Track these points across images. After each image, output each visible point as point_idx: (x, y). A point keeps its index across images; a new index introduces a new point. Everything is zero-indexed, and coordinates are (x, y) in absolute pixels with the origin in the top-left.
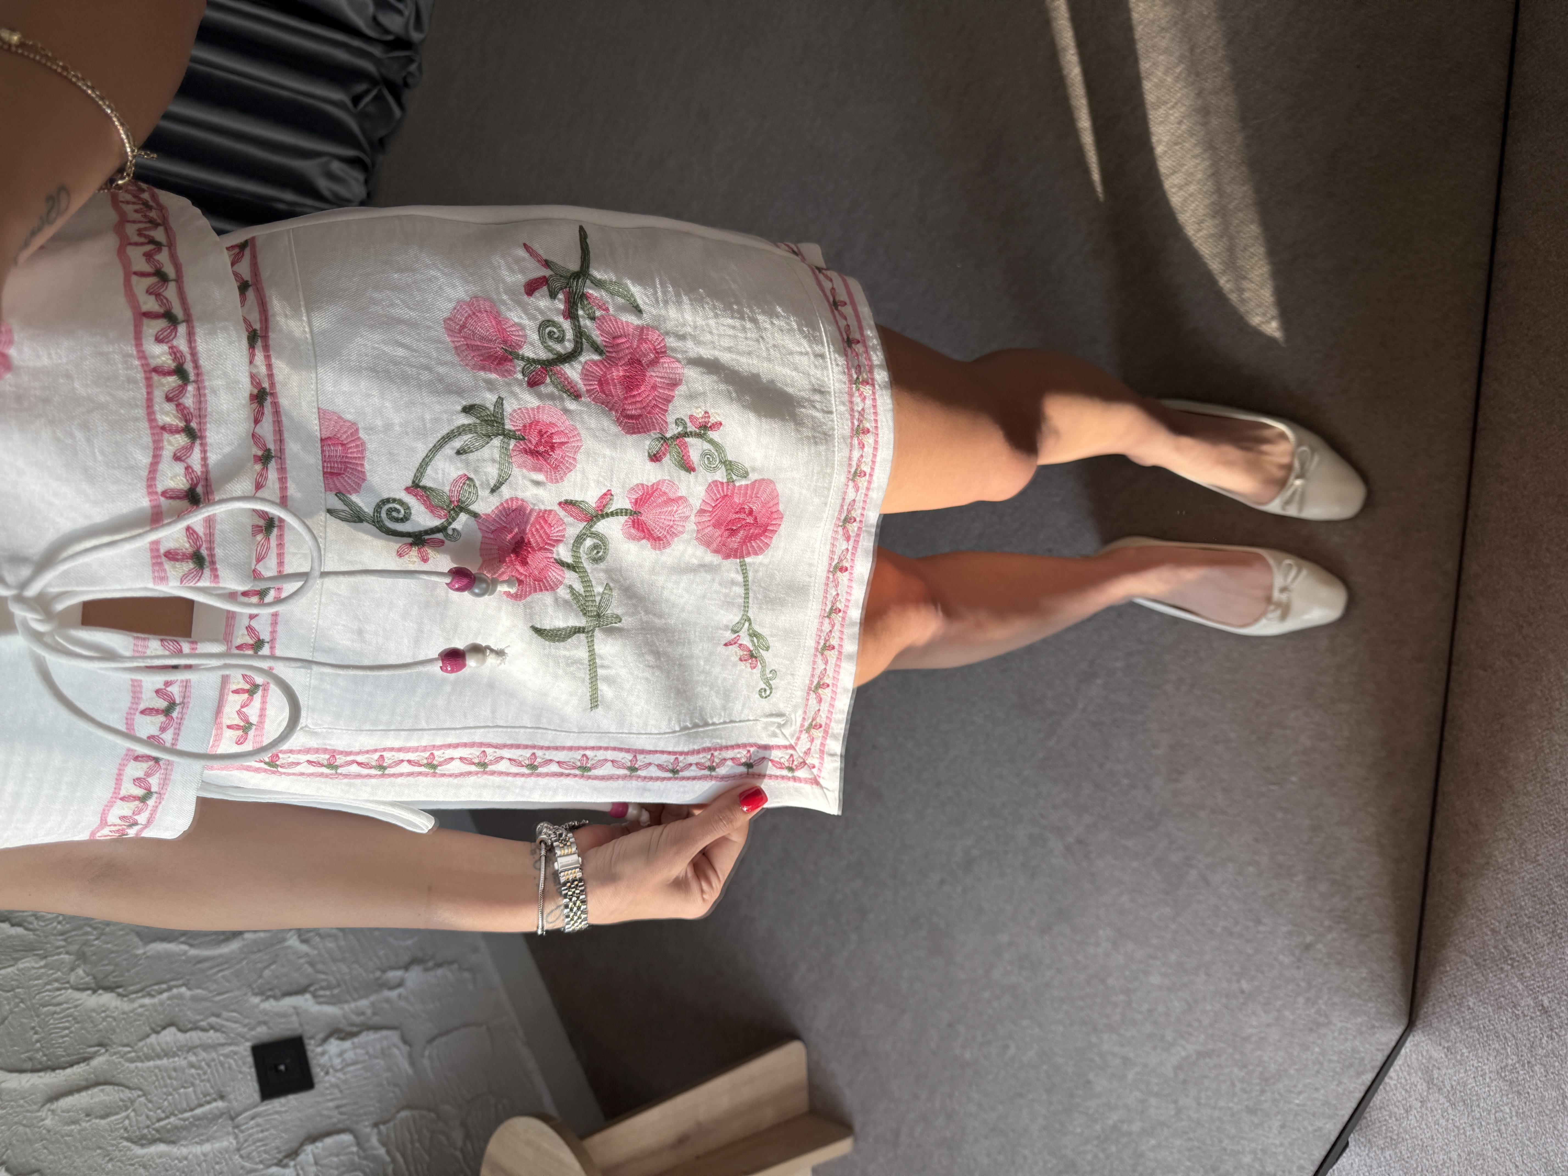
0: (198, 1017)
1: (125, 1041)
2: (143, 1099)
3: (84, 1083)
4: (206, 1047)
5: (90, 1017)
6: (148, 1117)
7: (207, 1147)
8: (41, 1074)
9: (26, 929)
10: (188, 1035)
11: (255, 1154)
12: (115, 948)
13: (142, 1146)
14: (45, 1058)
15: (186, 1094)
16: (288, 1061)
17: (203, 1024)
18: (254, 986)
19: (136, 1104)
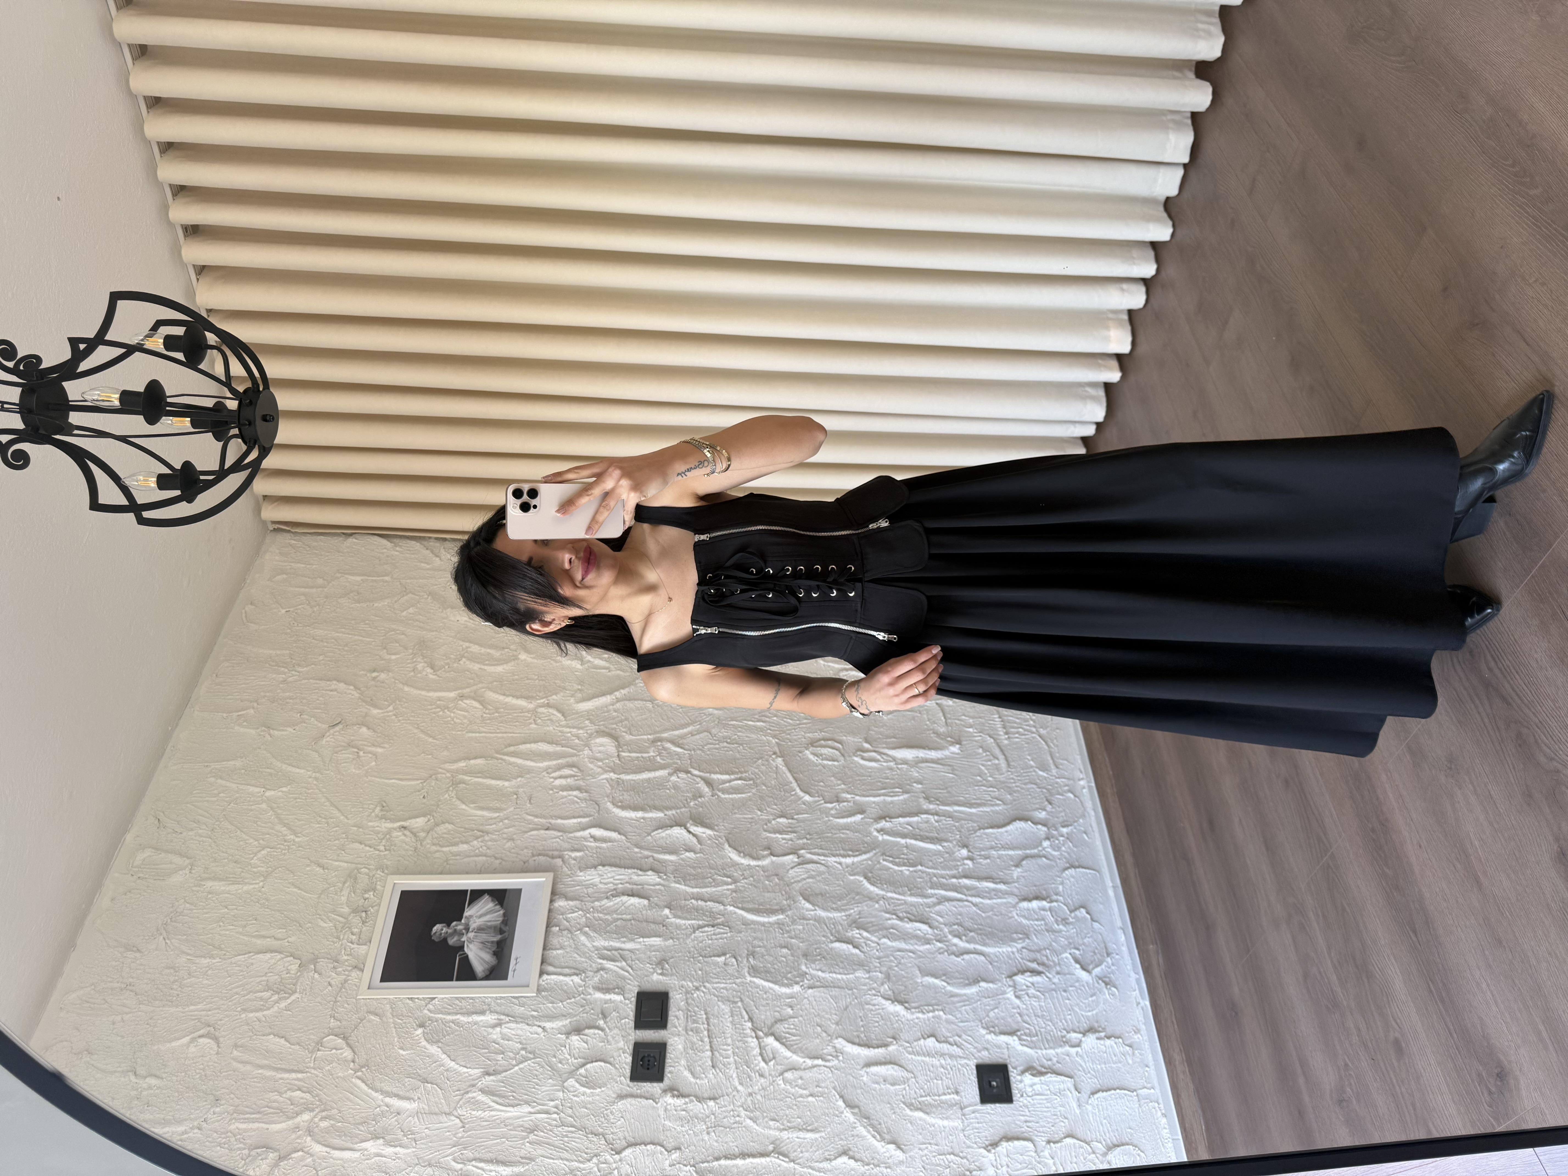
0: (949, 1035)
1: (907, 1039)
2: (914, 1080)
3: (883, 1060)
4: (951, 1056)
5: (890, 1018)
6: (915, 1092)
7: (945, 1123)
8: (863, 1048)
9: (860, 951)
10: (941, 1045)
11: (972, 1136)
12: (905, 975)
13: (911, 1110)
14: (865, 1038)
15: (937, 1084)
16: (998, 1080)
17: (951, 1040)
18: (983, 1021)
19: (910, 1082)
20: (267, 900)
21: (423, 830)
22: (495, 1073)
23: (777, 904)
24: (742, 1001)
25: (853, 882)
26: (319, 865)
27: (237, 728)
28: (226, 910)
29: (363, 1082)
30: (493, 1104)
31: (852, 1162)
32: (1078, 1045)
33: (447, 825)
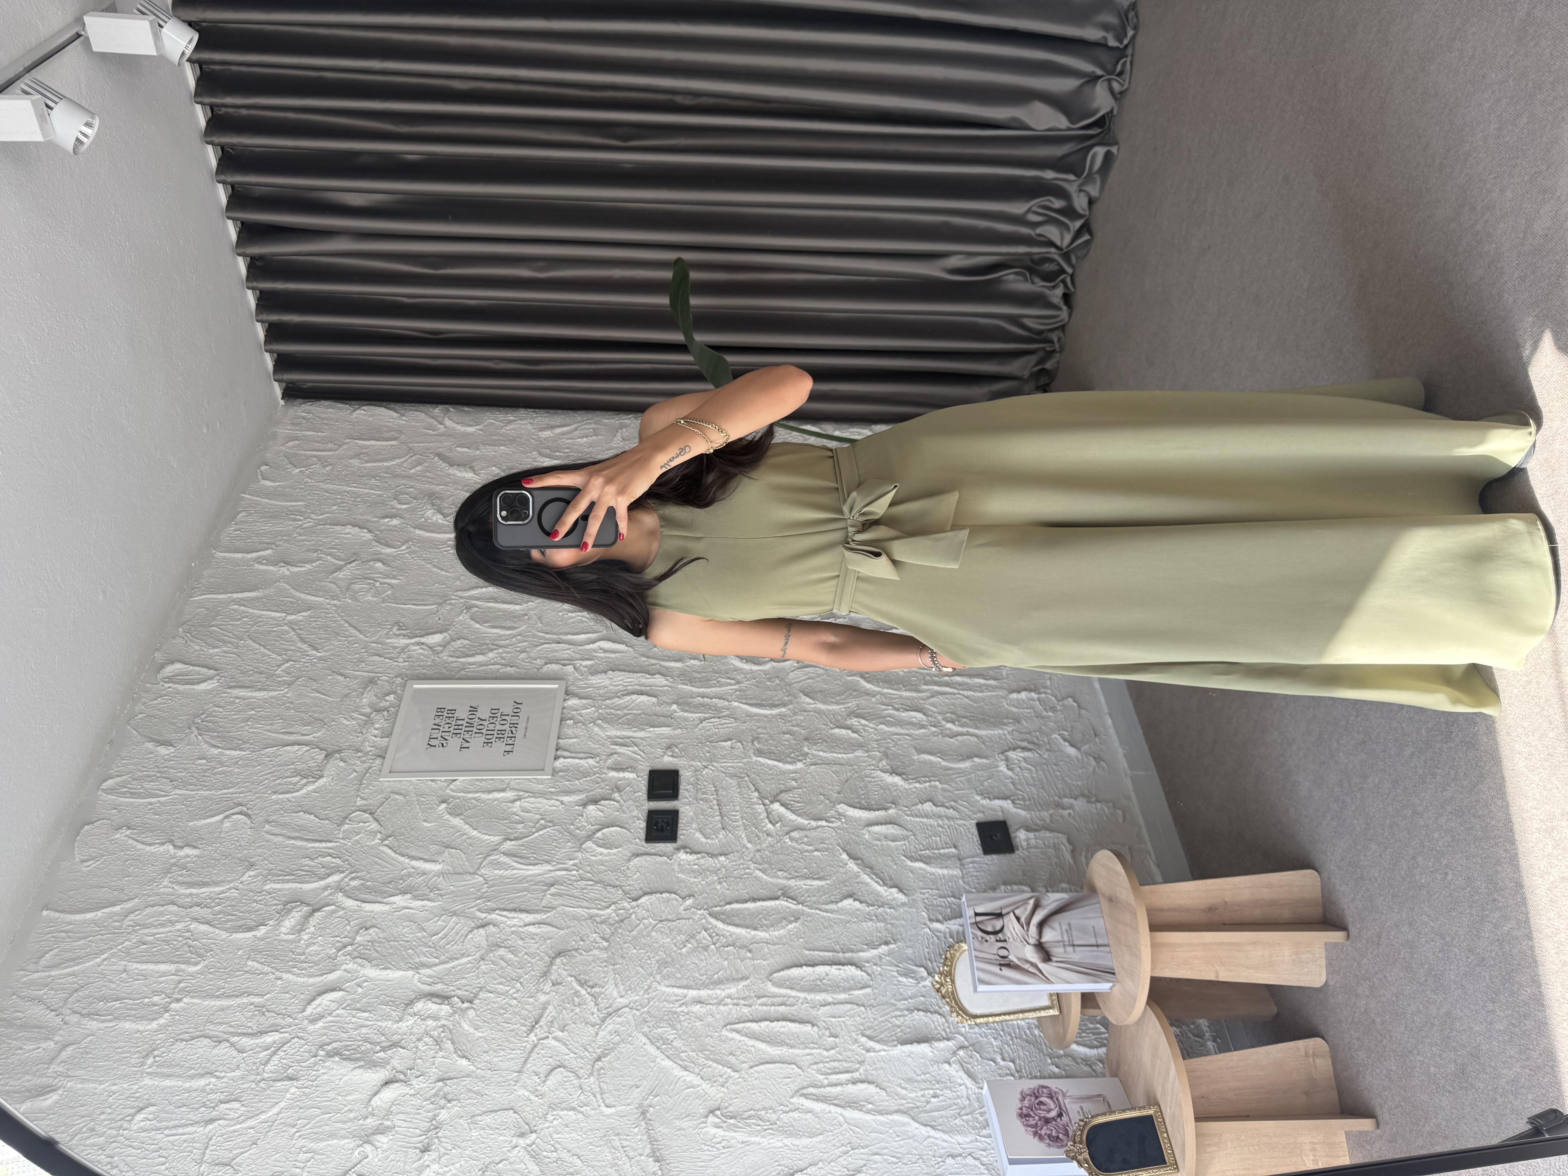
0: (945, 800)
1: (905, 804)
2: (913, 837)
3: (884, 821)
4: (949, 818)
5: (888, 787)
6: (915, 847)
7: (944, 871)
8: (863, 811)
9: (859, 735)
10: (938, 808)
11: (971, 882)
12: (902, 754)
13: (910, 861)
14: (867, 804)
15: (936, 840)
16: (1000, 836)
17: (947, 804)
18: (978, 790)
19: (910, 839)
20: (292, 703)
21: (440, 646)
22: (516, 839)
23: (779, 700)
24: (748, 776)
25: (851, 682)
26: (341, 675)
27: (256, 566)
28: (253, 712)
29: (390, 848)
30: (515, 864)
31: (857, 904)
32: (1069, 808)
33: (462, 641)
